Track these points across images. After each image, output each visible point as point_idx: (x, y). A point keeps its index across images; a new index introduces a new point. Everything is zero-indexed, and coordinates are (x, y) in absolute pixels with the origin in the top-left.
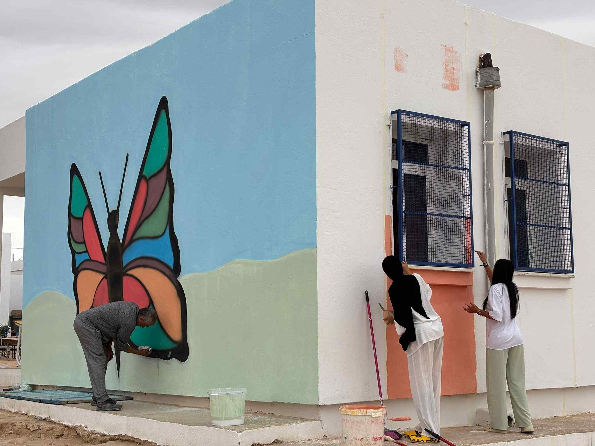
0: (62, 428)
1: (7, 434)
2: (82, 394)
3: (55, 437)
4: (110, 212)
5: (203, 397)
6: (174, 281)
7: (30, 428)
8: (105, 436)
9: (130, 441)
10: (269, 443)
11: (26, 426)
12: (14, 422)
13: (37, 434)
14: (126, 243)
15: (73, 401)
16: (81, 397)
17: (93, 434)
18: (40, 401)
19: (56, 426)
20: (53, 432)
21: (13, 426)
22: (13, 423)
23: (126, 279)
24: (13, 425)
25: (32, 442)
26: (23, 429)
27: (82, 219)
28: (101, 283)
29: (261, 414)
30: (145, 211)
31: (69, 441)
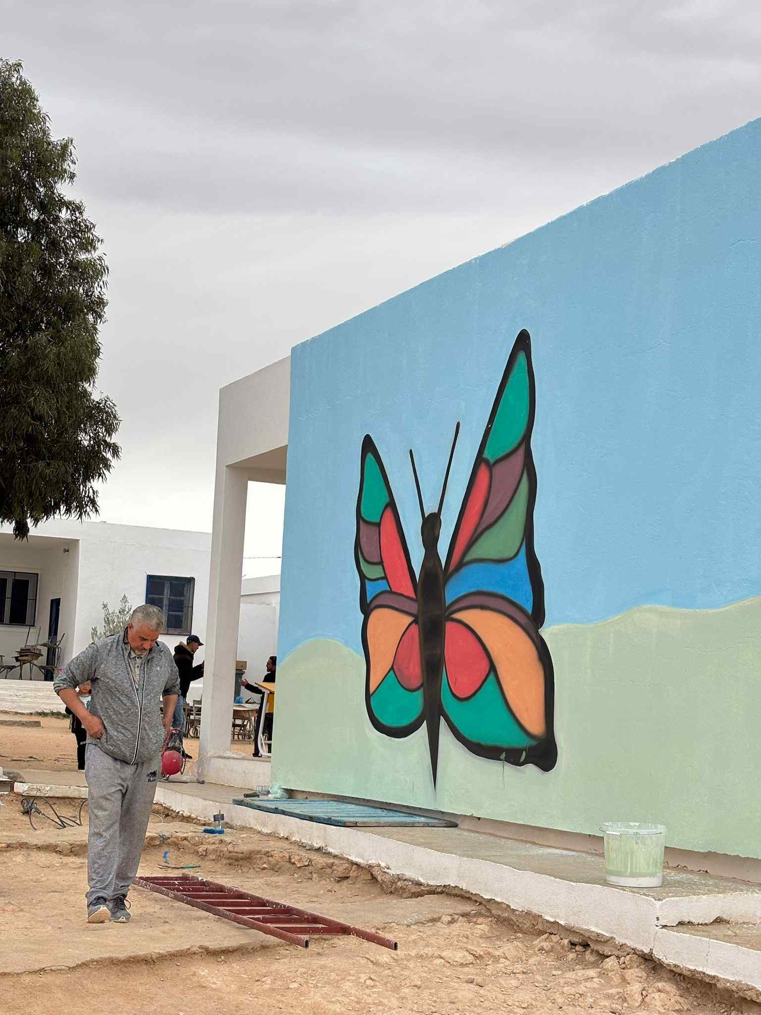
0: (347, 865)
1: (258, 870)
2: (372, 811)
3: (335, 880)
4: (426, 515)
5: (582, 832)
6: (534, 635)
7: (296, 862)
8: (421, 885)
9: (462, 897)
10: (707, 922)
11: (290, 858)
12: (270, 850)
13: (307, 873)
14: (452, 567)
15: (365, 823)
16: (375, 817)
17: (399, 879)
18: (311, 819)
19: (336, 861)
20: (333, 871)
21: (268, 856)
22: (268, 852)
23: (449, 627)
24: (267, 854)
25: (299, 885)
26: (284, 863)
27: (378, 525)
28: (408, 631)
29: (685, 870)
30: (486, 515)
31: (359, 888)
